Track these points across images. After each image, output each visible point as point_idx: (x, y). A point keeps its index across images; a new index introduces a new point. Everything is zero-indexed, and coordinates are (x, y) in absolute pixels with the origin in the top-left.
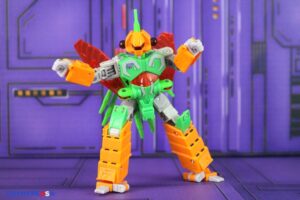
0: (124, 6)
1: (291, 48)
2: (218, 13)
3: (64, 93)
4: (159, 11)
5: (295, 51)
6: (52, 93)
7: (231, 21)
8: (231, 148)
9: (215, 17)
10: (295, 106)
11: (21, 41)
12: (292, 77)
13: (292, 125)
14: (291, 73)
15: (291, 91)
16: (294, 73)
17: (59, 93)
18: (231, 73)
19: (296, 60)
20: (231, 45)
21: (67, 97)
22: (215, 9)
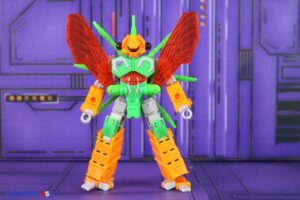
0: (113, 14)
1: (278, 55)
2: (206, 21)
3: (54, 99)
4: (148, 19)
5: (281, 59)
6: (42, 98)
7: (218, 29)
8: (218, 153)
9: (203, 24)
10: (280, 113)
11: (13, 47)
12: (278, 84)
13: (278, 131)
14: (277, 80)
15: (277, 97)
16: (280, 81)
17: (50, 98)
18: (217, 80)
19: (283, 68)
20: (218, 52)
21: (57, 102)
22: (203, 17)
